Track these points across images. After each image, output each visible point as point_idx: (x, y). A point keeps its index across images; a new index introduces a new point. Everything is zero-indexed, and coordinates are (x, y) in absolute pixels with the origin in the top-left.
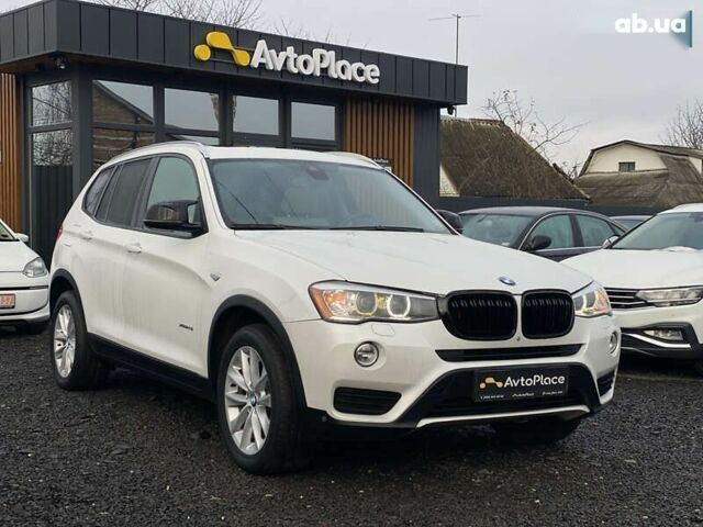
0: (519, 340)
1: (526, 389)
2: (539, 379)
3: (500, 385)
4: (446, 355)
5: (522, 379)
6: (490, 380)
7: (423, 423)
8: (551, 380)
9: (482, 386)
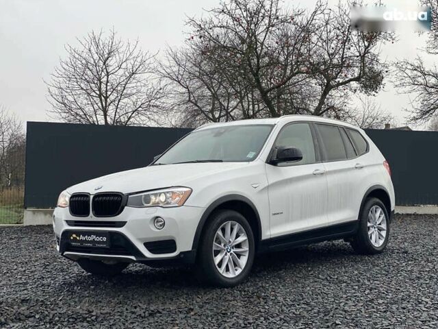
0: (92, 217)
1: (89, 242)
2: (93, 237)
3: (78, 238)
4: (69, 223)
5: (87, 237)
6: (74, 236)
8: (99, 239)
9: (72, 238)
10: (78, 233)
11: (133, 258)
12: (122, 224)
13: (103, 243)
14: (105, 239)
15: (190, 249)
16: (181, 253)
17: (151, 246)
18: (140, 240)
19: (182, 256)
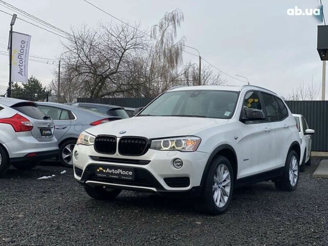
0: (117, 155)
1: (115, 174)
2: (120, 171)
3: (104, 171)
5: (113, 170)
6: (101, 169)
8: (126, 173)
9: (98, 170)
10: (105, 167)
11: (154, 189)
12: (147, 162)
13: (129, 176)
14: (131, 173)
15: (199, 185)
16: (193, 188)
17: (170, 181)
18: (161, 176)
19: (194, 190)
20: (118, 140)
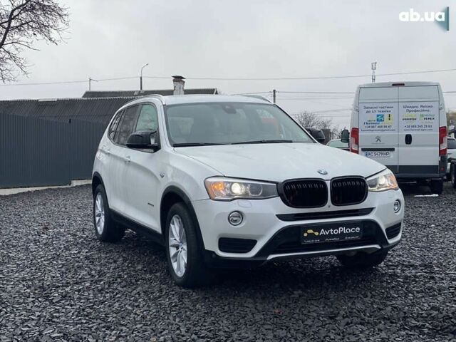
0: (329, 207)
2: (341, 230)
3: (317, 234)
4: (282, 217)
5: (331, 230)
6: (310, 231)
7: (271, 257)
8: (351, 230)
9: (305, 235)
11: (377, 246)
12: (369, 211)
13: (355, 234)
14: (358, 230)
18: (385, 225)
20: (328, 183)
